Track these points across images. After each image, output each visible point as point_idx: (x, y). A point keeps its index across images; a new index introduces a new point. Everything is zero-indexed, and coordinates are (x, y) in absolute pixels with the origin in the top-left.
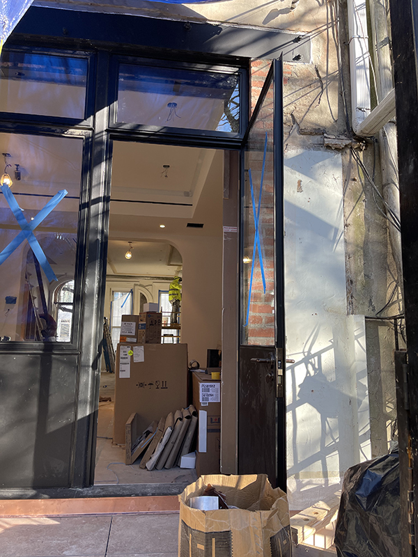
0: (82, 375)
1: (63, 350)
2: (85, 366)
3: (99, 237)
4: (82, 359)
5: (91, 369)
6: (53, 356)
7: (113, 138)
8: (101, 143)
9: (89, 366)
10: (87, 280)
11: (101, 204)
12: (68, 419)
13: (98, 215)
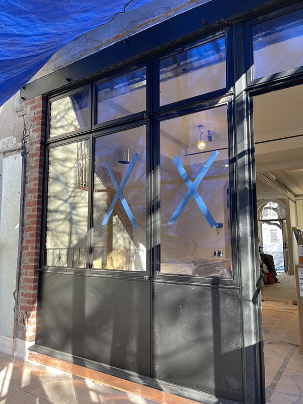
0: (244, 308)
1: (227, 285)
2: (246, 300)
3: (247, 186)
4: (243, 294)
5: (251, 303)
6: (220, 289)
7: (251, 95)
8: (242, 102)
9: (249, 301)
10: (240, 224)
11: (246, 157)
12: (237, 344)
13: (245, 166)
